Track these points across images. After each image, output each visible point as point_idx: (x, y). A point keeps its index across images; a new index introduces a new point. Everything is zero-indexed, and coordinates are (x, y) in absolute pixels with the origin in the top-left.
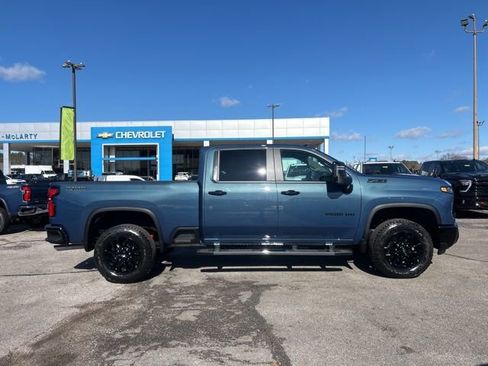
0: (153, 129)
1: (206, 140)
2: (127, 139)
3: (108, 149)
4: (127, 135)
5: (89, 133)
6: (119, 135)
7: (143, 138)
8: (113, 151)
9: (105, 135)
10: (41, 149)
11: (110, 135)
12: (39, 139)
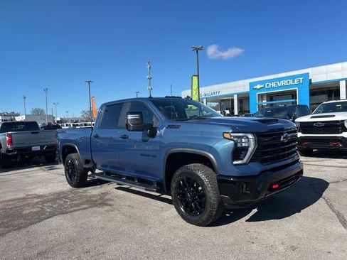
0: (293, 77)
1: (342, 80)
2: (274, 88)
3: (261, 97)
4: (274, 85)
5: (248, 87)
6: (268, 85)
7: (285, 86)
8: (265, 98)
9: (258, 87)
10: (224, 100)
11: (262, 86)
12: (221, 94)
